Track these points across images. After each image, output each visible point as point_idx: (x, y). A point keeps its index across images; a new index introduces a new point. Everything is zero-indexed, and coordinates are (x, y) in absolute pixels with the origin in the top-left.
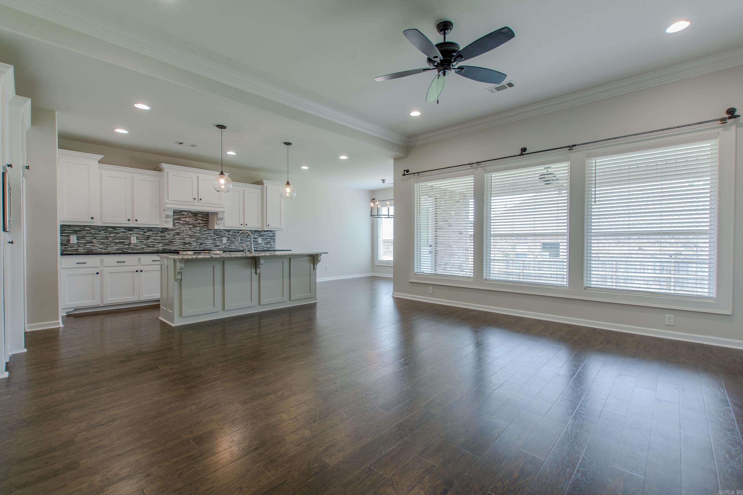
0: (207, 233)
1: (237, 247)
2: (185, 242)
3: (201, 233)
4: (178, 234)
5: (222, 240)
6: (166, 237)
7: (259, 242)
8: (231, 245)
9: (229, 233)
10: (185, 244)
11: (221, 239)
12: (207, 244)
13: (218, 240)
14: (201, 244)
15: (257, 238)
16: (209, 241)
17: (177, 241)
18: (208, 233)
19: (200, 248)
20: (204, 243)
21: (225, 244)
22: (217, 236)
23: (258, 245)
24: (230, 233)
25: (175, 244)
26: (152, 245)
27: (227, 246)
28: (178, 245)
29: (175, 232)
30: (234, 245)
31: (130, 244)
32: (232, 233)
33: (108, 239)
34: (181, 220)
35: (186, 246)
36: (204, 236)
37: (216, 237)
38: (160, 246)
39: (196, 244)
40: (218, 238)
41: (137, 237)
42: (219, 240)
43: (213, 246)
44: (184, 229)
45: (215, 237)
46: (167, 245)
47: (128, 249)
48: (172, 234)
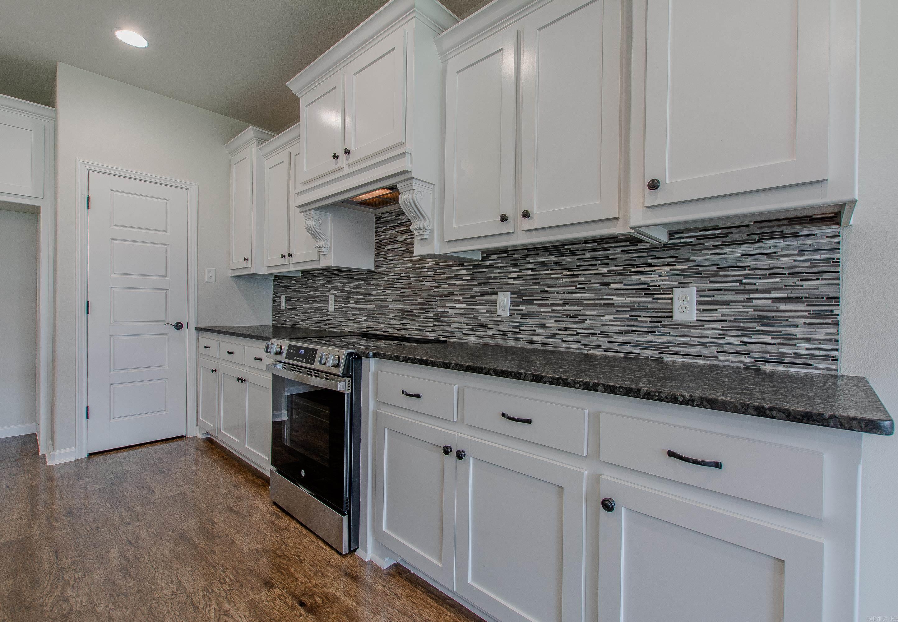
0: (453, 275)
1: (552, 336)
2: (402, 311)
3: (437, 277)
4: (391, 285)
5: (494, 303)
6: (372, 295)
7: (678, 315)
8: (528, 324)
9: (521, 270)
10: (403, 314)
11: (493, 297)
12: (450, 316)
13: (481, 304)
14: (437, 317)
15: (669, 290)
16: (458, 306)
17: (391, 305)
18: (456, 277)
19: (433, 331)
20: (444, 314)
21: (504, 320)
22: (480, 285)
23: (669, 334)
24: (524, 273)
25: (385, 314)
26: (354, 315)
27: (514, 327)
28: (391, 319)
29: (387, 278)
30: (542, 326)
31: (328, 311)
32: (533, 270)
33: (307, 303)
34: (397, 242)
35: (405, 321)
36: (445, 289)
37: (477, 289)
38: (364, 318)
39: (425, 315)
40: (483, 294)
41: (336, 296)
42: (487, 303)
43: (468, 324)
44: (402, 268)
45: (472, 292)
46: (374, 316)
47: (326, 324)
48: (380, 285)
